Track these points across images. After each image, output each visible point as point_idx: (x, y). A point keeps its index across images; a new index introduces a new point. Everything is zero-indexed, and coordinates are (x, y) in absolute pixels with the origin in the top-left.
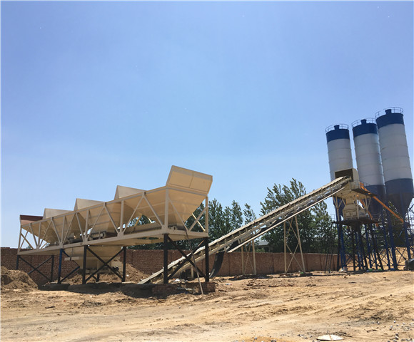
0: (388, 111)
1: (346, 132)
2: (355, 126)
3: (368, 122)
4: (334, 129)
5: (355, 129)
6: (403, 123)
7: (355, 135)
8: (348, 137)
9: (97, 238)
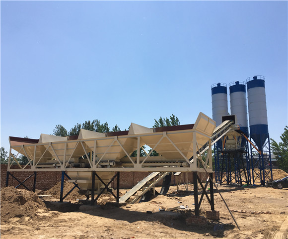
0: (255, 78)
1: (225, 88)
2: (231, 85)
3: (240, 84)
4: (217, 86)
5: (231, 88)
6: (264, 87)
7: (231, 92)
8: (226, 93)
9: (106, 166)
